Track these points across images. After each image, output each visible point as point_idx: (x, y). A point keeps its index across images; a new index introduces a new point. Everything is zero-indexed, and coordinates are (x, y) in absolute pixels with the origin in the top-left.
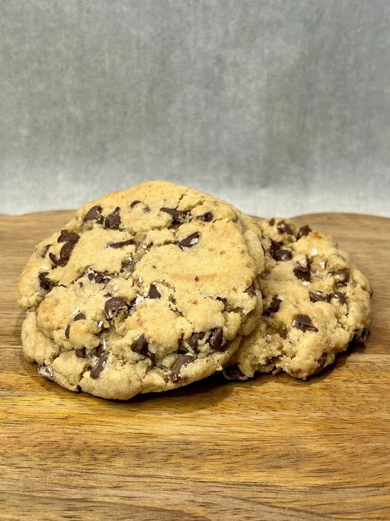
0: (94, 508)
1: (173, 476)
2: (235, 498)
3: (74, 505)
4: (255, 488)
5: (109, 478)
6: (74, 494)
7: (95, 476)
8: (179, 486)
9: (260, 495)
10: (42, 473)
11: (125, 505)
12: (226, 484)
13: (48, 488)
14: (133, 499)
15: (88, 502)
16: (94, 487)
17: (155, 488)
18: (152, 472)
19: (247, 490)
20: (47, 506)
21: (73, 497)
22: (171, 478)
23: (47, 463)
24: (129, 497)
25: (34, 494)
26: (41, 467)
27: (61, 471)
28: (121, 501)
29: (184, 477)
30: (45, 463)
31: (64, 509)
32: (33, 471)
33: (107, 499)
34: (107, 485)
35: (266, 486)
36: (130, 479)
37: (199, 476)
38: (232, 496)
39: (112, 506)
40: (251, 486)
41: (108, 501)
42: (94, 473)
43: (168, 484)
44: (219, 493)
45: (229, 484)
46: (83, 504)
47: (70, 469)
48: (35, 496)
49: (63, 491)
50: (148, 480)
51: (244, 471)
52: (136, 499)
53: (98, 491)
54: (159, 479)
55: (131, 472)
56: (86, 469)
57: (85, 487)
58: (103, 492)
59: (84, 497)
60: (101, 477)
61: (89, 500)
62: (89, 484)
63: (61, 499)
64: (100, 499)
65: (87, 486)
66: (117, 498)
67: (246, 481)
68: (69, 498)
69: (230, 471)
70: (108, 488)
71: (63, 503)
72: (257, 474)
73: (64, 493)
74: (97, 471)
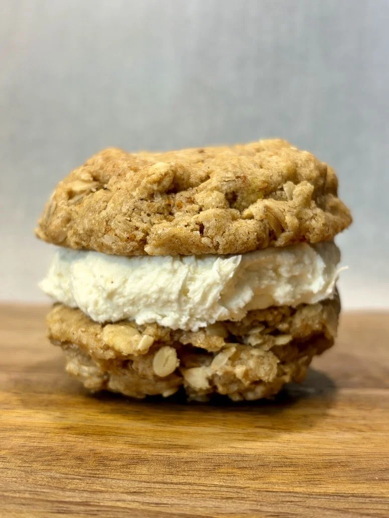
0: (100, 513)
1: (224, 485)
2: (326, 508)
3: (67, 508)
4: (354, 500)
5: (126, 483)
6: (69, 497)
7: (104, 481)
8: (235, 495)
9: (364, 506)
10: (23, 475)
11: (149, 511)
12: (308, 494)
13: (29, 489)
14: (162, 505)
15: (90, 505)
16: (101, 492)
17: (197, 496)
18: (191, 480)
19: (342, 500)
20: (23, 507)
21: (67, 500)
22: (221, 486)
23: (33, 465)
24: (157, 504)
25: (5, 494)
26: (22, 469)
27: (52, 474)
28: (142, 507)
29: (242, 486)
30: (30, 465)
31: (50, 511)
32: (9, 472)
33: (119, 504)
34: (122, 490)
35: (370, 497)
36: (157, 486)
37: (265, 486)
38: (320, 506)
39: (129, 511)
40: (348, 497)
41: (123, 506)
42: (103, 478)
43: (217, 493)
44: (299, 503)
45: (312, 495)
46: (82, 508)
47: (67, 472)
48: (8, 496)
49: (52, 493)
50: (187, 487)
51: (333, 483)
52: (167, 506)
53: (107, 496)
54: (203, 487)
55: (160, 479)
56: (90, 474)
57: (87, 491)
58: (114, 497)
59: (85, 501)
60: (113, 482)
61: (92, 503)
62: (95, 487)
63: (48, 501)
64: (110, 504)
65: (89, 490)
66: (138, 504)
67: (337, 492)
68: (60, 500)
69: (310, 482)
70: (122, 493)
71: (50, 504)
72: (353, 486)
73: (53, 495)
74: (107, 476)
